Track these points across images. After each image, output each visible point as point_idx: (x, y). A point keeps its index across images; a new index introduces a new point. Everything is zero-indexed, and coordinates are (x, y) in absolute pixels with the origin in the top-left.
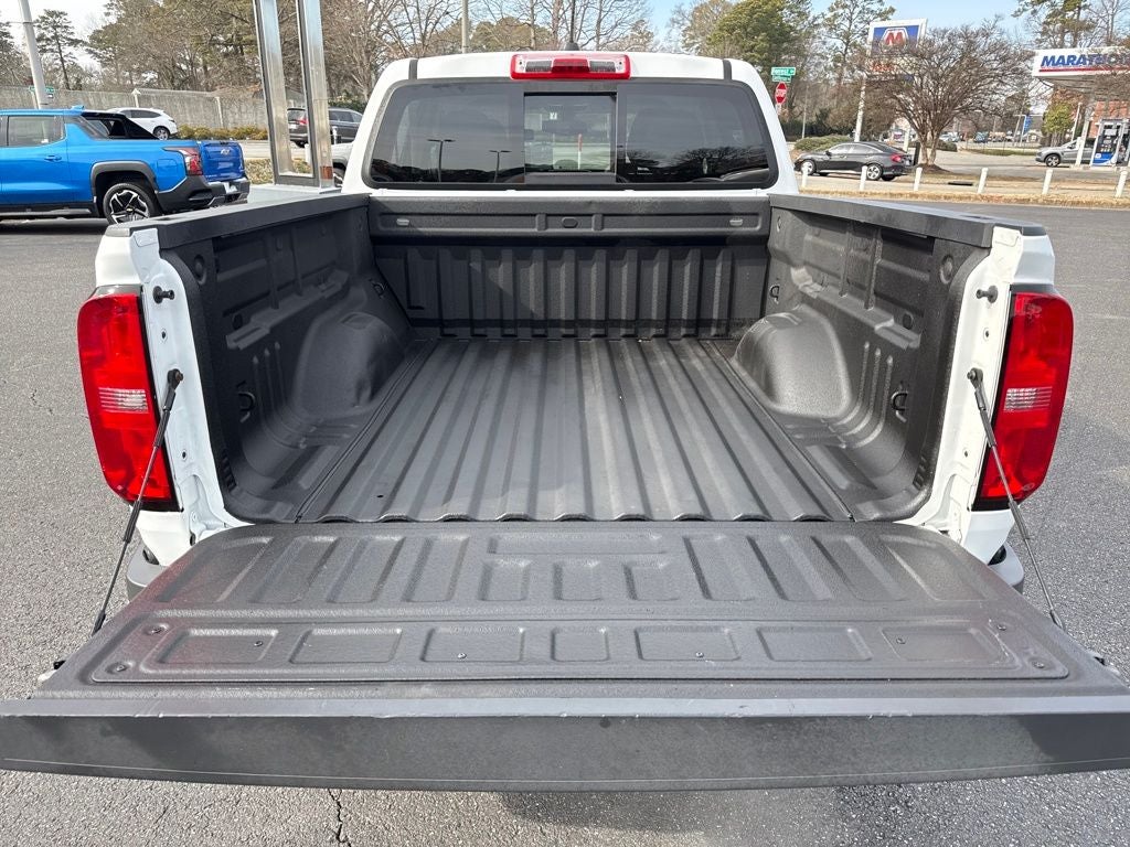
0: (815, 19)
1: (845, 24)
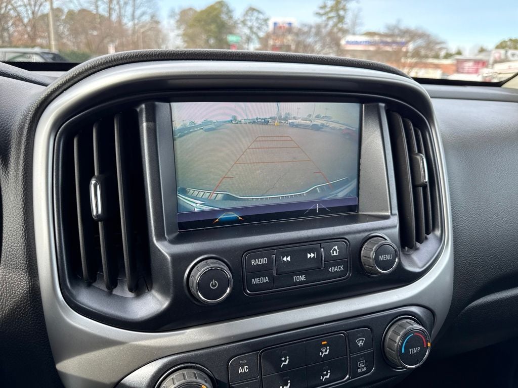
0: (237, 20)
1: (249, 24)
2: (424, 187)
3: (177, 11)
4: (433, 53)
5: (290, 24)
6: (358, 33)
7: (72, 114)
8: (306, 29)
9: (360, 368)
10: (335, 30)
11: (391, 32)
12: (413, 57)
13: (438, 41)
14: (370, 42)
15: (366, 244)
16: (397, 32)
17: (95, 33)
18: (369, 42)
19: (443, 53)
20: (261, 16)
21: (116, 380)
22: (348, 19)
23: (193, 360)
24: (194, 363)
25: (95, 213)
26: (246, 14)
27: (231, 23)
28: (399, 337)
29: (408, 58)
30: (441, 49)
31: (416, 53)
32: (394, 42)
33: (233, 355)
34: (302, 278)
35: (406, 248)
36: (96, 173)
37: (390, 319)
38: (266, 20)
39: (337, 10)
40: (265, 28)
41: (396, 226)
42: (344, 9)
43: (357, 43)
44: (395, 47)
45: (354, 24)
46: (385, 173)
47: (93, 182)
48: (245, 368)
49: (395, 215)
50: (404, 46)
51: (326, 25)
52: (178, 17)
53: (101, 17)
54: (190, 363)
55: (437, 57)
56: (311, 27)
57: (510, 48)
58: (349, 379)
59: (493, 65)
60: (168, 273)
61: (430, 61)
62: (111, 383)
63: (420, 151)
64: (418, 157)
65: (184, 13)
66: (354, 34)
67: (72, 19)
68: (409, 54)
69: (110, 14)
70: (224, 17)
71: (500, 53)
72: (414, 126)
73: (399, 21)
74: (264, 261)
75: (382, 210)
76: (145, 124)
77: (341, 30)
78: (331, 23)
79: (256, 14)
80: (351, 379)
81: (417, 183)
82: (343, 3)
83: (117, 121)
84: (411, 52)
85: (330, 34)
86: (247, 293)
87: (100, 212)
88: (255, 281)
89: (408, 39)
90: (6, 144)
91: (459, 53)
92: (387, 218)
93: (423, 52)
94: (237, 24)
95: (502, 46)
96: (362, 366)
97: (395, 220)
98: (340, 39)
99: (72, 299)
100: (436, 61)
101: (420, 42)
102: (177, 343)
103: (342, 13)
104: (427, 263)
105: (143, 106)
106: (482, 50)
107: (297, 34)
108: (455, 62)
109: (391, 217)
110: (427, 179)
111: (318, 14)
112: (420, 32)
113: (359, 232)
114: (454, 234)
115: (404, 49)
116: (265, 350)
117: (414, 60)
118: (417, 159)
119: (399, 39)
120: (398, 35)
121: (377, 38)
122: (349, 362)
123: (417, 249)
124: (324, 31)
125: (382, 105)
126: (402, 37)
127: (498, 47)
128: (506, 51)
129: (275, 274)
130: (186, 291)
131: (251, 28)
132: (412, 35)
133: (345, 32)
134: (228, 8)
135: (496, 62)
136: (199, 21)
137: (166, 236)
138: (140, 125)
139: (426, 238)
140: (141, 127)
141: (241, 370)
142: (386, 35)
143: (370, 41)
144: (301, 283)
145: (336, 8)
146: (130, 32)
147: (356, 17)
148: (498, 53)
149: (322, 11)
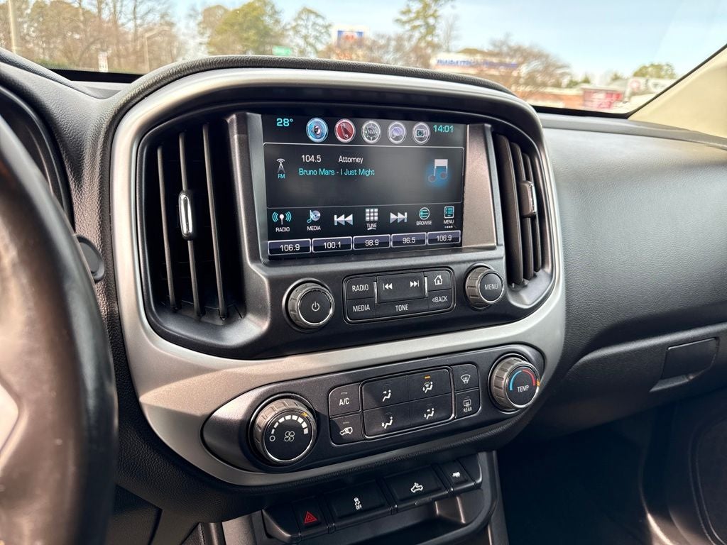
0: (286, 25)
1: (304, 32)
2: (533, 217)
3: (200, 9)
4: (553, 81)
5: (360, 33)
6: (454, 49)
7: (157, 123)
8: (382, 42)
9: (465, 407)
10: (423, 44)
11: (497, 50)
12: (526, 84)
13: (560, 64)
14: (470, 63)
15: (471, 274)
16: (505, 49)
17: (77, 36)
18: (467, 62)
19: (565, 81)
20: (320, 21)
21: (208, 411)
22: (440, 31)
23: (292, 390)
24: (292, 393)
25: (184, 230)
26: (299, 17)
27: (277, 29)
28: (506, 374)
29: (521, 85)
30: (563, 75)
31: (531, 80)
32: (501, 64)
33: (333, 385)
34: (405, 308)
35: (513, 284)
36: (184, 188)
37: (497, 356)
38: (327, 27)
39: (425, 17)
40: (325, 38)
41: (502, 258)
42: (435, 16)
43: (452, 63)
44: (502, 70)
45: (448, 37)
46: (491, 200)
47: (183, 197)
48: (346, 400)
49: (502, 245)
50: (515, 70)
51: (410, 37)
52: (200, 18)
53: (86, 12)
54: (290, 392)
55: (558, 85)
56: (389, 39)
57: (652, 76)
58: (454, 419)
59: (630, 98)
60: (266, 296)
61: (549, 90)
62: (203, 416)
63: (528, 179)
64: (527, 185)
65: (209, 12)
66: (448, 51)
67: (42, 14)
68: (522, 81)
69: (100, 10)
70: (268, 20)
71: (639, 83)
72: (522, 152)
73: (508, 35)
74: (365, 287)
75: (488, 241)
76: (236, 136)
77: (431, 45)
78: (417, 35)
79: (312, 17)
80: (457, 418)
81: (525, 214)
82: (434, 7)
83: (206, 132)
84: (523, 78)
85: (416, 49)
86: (347, 320)
87: (191, 231)
88: (356, 309)
89: (520, 60)
90: (79, 154)
91: (587, 81)
92: (492, 248)
93: (539, 79)
94: (287, 30)
95: (641, 73)
96: (468, 407)
97: (501, 251)
98: (429, 57)
99: (158, 325)
100: (556, 91)
101: (535, 65)
102: (275, 372)
103: (431, 21)
104: (536, 300)
105: (234, 116)
106: (616, 78)
107: (370, 49)
108: (581, 93)
109: (498, 247)
110: (536, 210)
111: (398, 21)
112: (536, 50)
113: (464, 262)
114: (566, 273)
115: (515, 74)
116: (366, 382)
117: (528, 89)
118: (525, 187)
119: (508, 60)
120: (508, 55)
121: (478, 58)
122: (453, 399)
123: (525, 286)
124: (407, 46)
125: (489, 126)
126: (512, 57)
127: (636, 75)
128: (647, 81)
129: (376, 302)
130: (285, 315)
131: (305, 38)
132: (526, 55)
133: (436, 47)
134: (273, 7)
135: (634, 94)
136: (232, 25)
137: (261, 257)
138: (231, 137)
139: (535, 276)
140: (231, 140)
141: (341, 403)
142: (491, 54)
143: (469, 60)
144: (404, 312)
145: (424, 13)
146: (130, 37)
147: (451, 27)
148: (636, 81)
149: (404, 18)
